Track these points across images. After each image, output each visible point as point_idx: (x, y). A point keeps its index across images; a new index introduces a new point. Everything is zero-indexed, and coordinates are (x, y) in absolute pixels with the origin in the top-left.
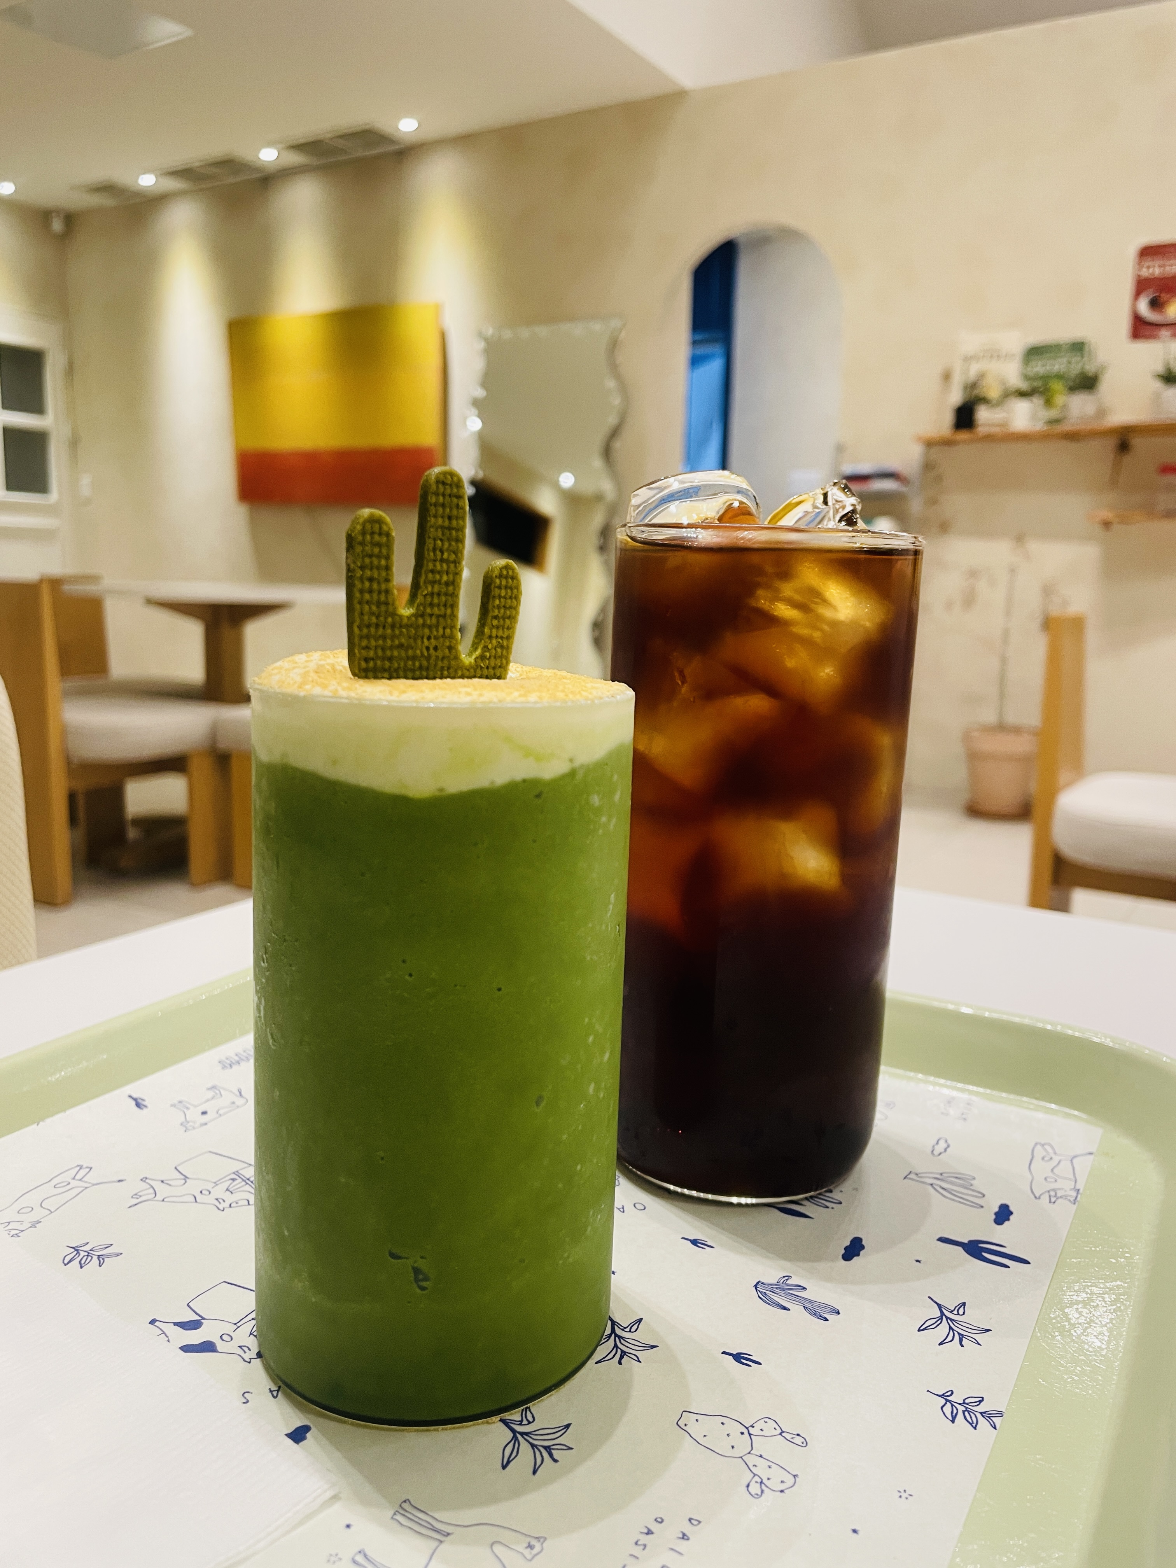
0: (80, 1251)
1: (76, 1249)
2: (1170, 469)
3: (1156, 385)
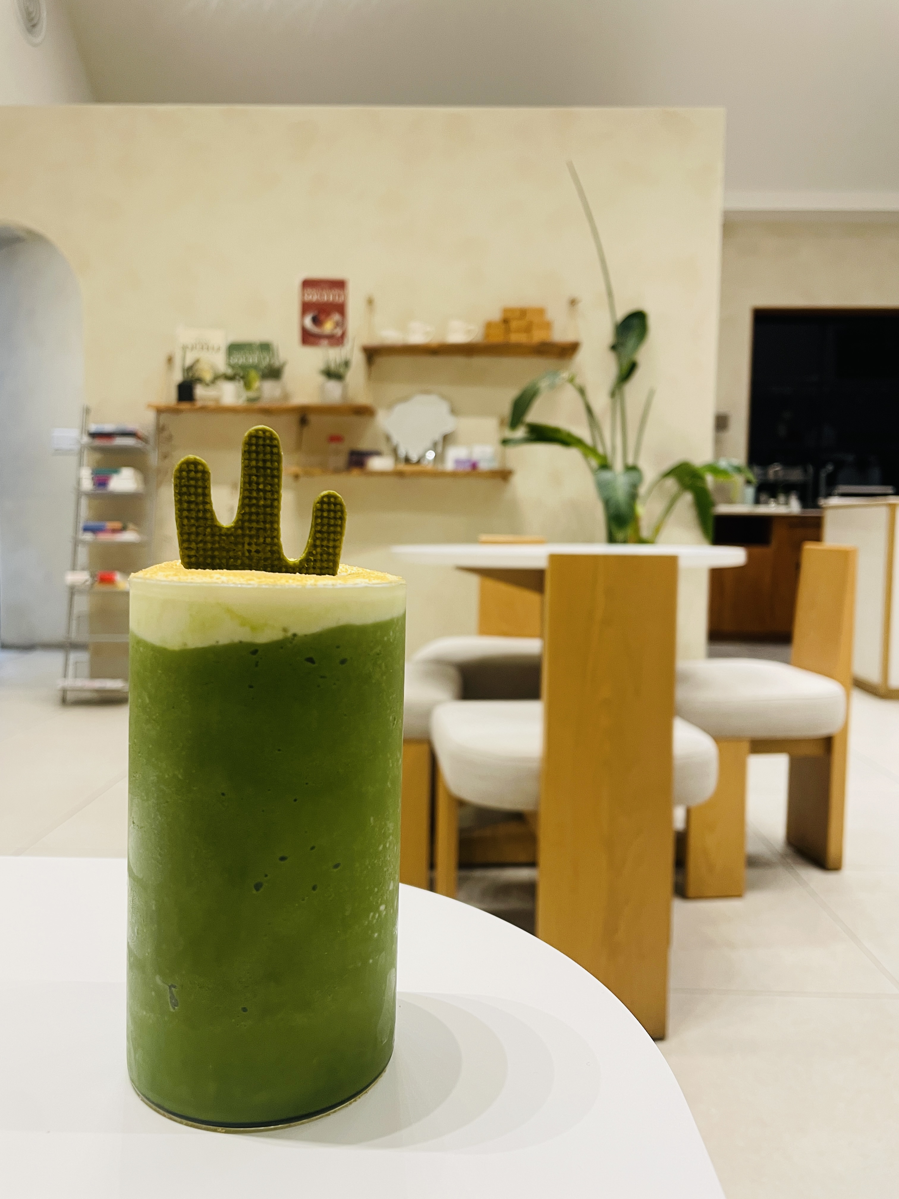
2: (335, 439)
3: (321, 379)
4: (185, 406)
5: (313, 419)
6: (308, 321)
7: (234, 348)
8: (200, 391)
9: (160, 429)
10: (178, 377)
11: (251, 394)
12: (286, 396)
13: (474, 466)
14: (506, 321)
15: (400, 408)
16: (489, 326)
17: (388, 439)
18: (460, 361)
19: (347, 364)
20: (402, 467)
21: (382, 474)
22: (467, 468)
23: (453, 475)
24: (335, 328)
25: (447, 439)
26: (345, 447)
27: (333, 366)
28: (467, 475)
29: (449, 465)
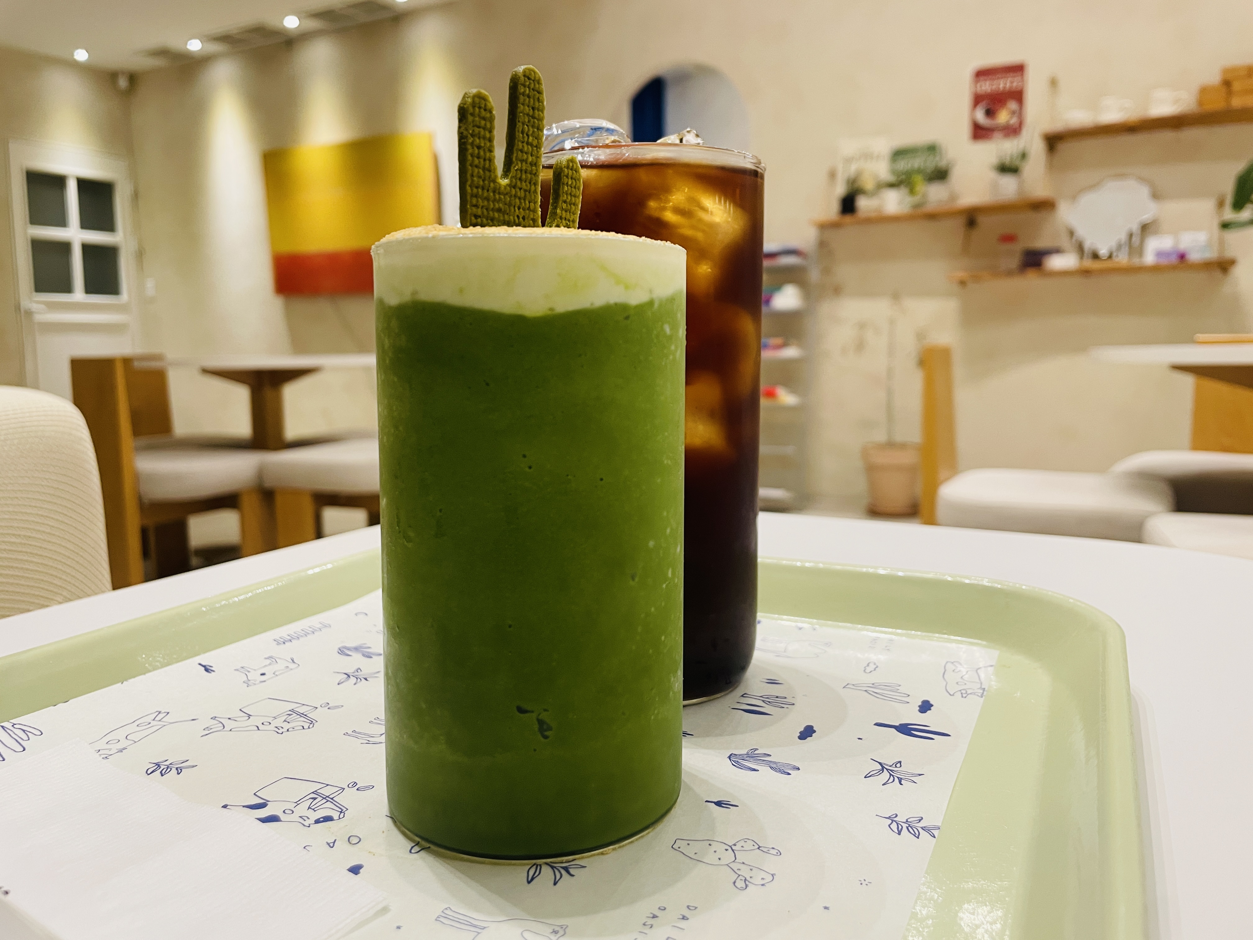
0: (161, 766)
1: (158, 765)
2: (1008, 238)
3: (993, 175)
4: (848, 219)
5: (982, 220)
6: (980, 116)
7: (898, 154)
8: (863, 203)
9: (822, 244)
10: (840, 190)
11: (916, 199)
12: (953, 197)
13: (1182, 257)
14: (1227, 84)
15: (1088, 200)
16: (1204, 91)
17: (1071, 233)
18: (1167, 136)
19: (1024, 156)
20: (1089, 263)
21: (1065, 274)
22: (1174, 260)
23: (1155, 269)
24: (1011, 118)
25: (1146, 229)
26: (1019, 247)
27: (1007, 161)
28: (1172, 268)
29: (1149, 258)
